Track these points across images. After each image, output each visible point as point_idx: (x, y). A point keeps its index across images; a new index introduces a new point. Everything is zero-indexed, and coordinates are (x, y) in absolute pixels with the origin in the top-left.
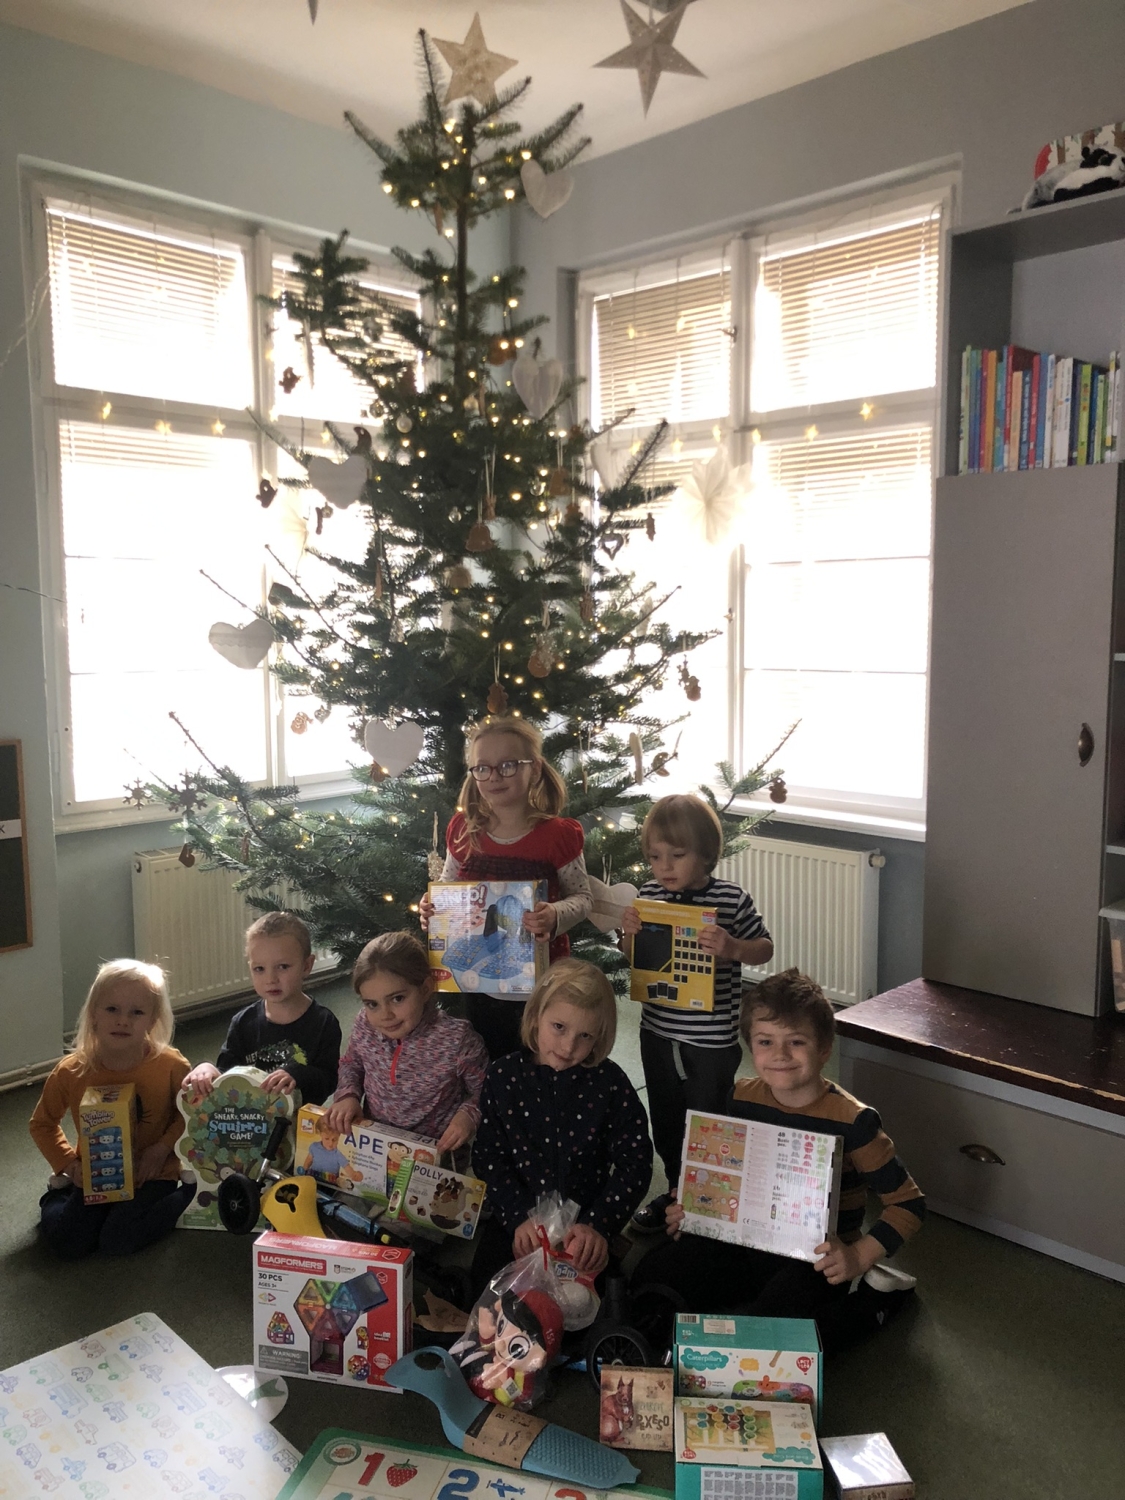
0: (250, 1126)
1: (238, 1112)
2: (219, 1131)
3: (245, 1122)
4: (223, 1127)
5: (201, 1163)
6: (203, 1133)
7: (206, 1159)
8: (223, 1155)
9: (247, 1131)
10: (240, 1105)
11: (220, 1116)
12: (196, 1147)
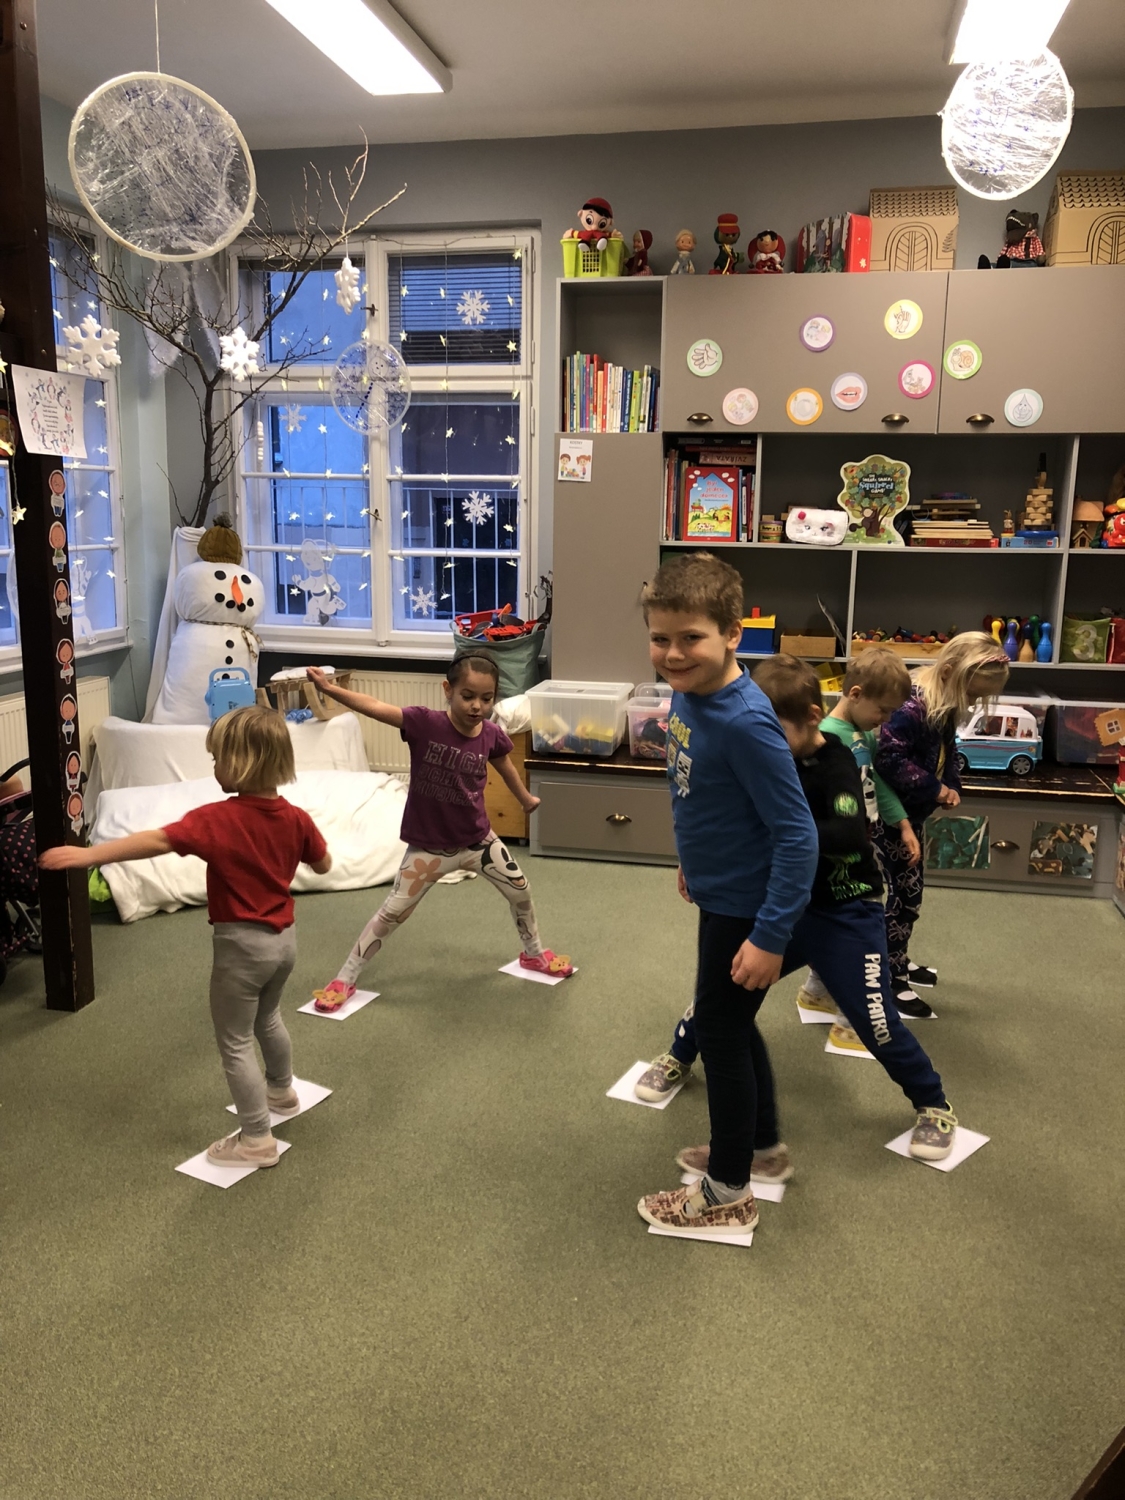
0: (883, 485)
1: (877, 477)
2: (865, 489)
3: (881, 483)
4: (867, 486)
5: (853, 507)
6: (856, 490)
7: (856, 504)
8: (866, 502)
9: (881, 488)
10: (879, 472)
11: (866, 480)
12: (850, 498)
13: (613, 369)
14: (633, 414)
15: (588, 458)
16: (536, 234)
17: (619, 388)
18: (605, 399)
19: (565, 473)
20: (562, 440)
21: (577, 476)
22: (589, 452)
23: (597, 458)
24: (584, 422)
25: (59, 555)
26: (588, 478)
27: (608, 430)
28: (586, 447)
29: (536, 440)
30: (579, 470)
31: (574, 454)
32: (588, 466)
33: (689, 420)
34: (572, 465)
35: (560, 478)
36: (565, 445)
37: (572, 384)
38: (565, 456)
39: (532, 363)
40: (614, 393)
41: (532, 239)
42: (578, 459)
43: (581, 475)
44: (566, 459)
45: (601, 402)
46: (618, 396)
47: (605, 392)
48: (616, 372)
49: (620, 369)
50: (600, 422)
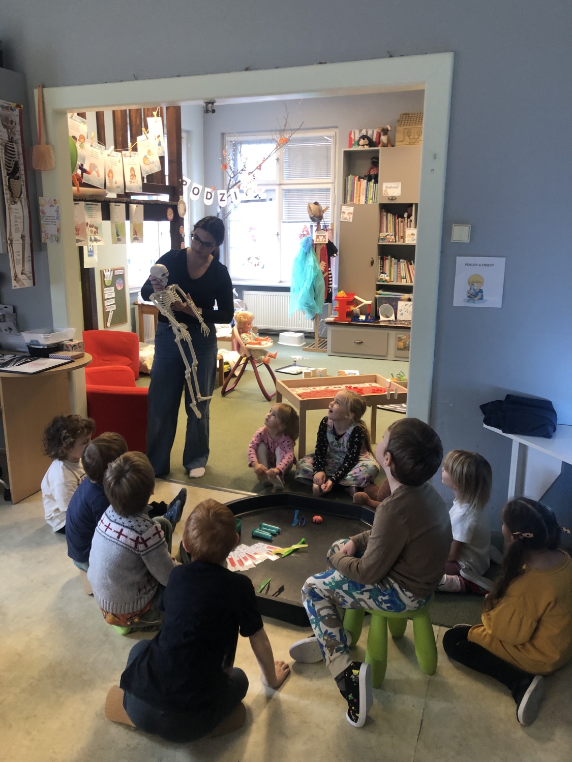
14: (369, 197)
15: (351, 213)
16: (337, 130)
17: (365, 187)
18: (360, 192)
19: (344, 218)
20: (343, 207)
21: (347, 219)
22: (352, 211)
23: (355, 214)
24: (352, 200)
26: (351, 221)
27: (361, 203)
28: (351, 209)
29: (336, 206)
30: (348, 217)
31: (347, 212)
32: (352, 216)
33: (388, 199)
34: (346, 215)
35: (341, 220)
36: (344, 208)
37: (347, 186)
38: (344, 212)
39: (335, 178)
40: (363, 189)
41: (336, 133)
42: (348, 214)
43: (349, 219)
45: (358, 193)
46: (365, 191)
47: (360, 189)
48: (364, 182)
49: (366, 181)
50: (358, 200)
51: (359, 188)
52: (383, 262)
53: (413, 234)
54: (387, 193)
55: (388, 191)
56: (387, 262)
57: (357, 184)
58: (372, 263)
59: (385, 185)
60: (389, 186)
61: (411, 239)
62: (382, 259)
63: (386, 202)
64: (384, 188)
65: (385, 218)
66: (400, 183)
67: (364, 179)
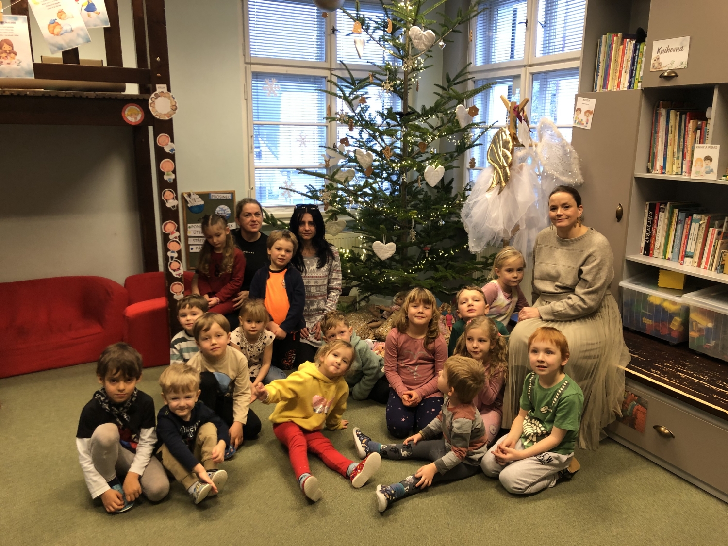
13: (629, 43)
14: (637, 77)
17: (631, 56)
18: (621, 66)
19: (577, 121)
20: (579, 98)
21: (583, 124)
22: (593, 109)
23: (596, 114)
24: (605, 85)
25: (168, 175)
26: (589, 127)
28: (592, 104)
31: (584, 109)
33: (661, 76)
36: (580, 102)
37: (599, 58)
38: (579, 109)
40: (627, 61)
42: (586, 112)
43: (585, 124)
44: (579, 111)
45: (619, 69)
46: (630, 63)
47: (622, 61)
48: (630, 44)
49: (634, 42)
50: (616, 84)
51: (620, 59)
52: (653, 217)
53: (708, 158)
54: (660, 64)
55: (661, 60)
56: (663, 218)
57: (618, 50)
58: (619, 216)
59: (656, 45)
60: (664, 48)
61: (703, 170)
62: (654, 210)
63: (656, 83)
64: (654, 55)
65: (662, 121)
66: (688, 38)
67: (632, 38)
